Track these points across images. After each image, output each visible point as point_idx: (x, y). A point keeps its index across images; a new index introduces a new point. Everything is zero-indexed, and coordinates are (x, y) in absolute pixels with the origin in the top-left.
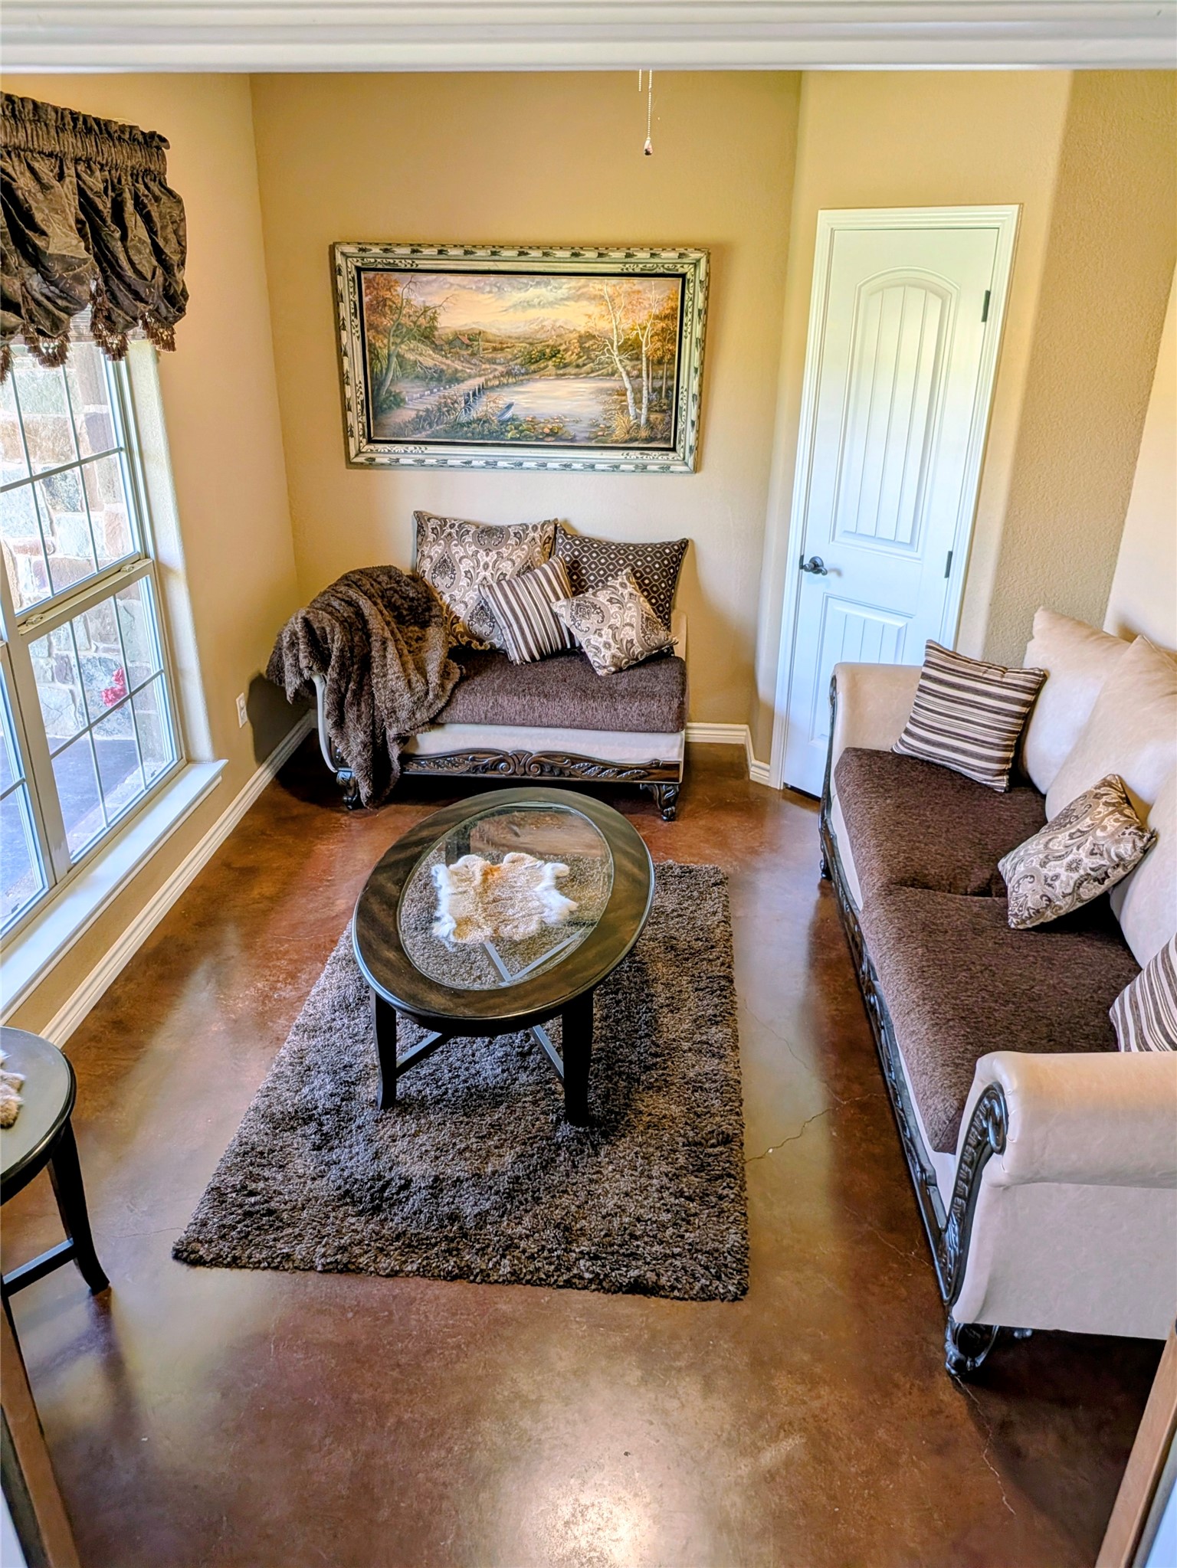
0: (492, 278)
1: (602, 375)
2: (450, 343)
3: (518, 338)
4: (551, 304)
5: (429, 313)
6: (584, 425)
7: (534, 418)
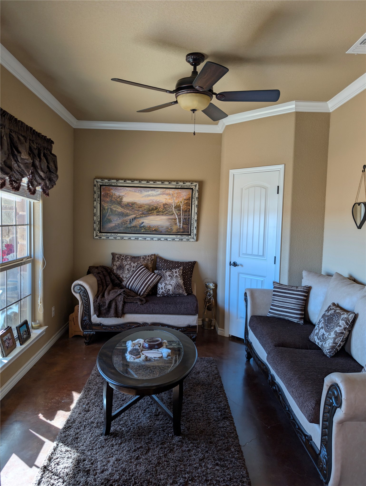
0: (139, 188)
1: (170, 214)
2: (126, 205)
3: (146, 204)
4: (156, 196)
5: (121, 198)
6: (165, 228)
7: (150, 226)
